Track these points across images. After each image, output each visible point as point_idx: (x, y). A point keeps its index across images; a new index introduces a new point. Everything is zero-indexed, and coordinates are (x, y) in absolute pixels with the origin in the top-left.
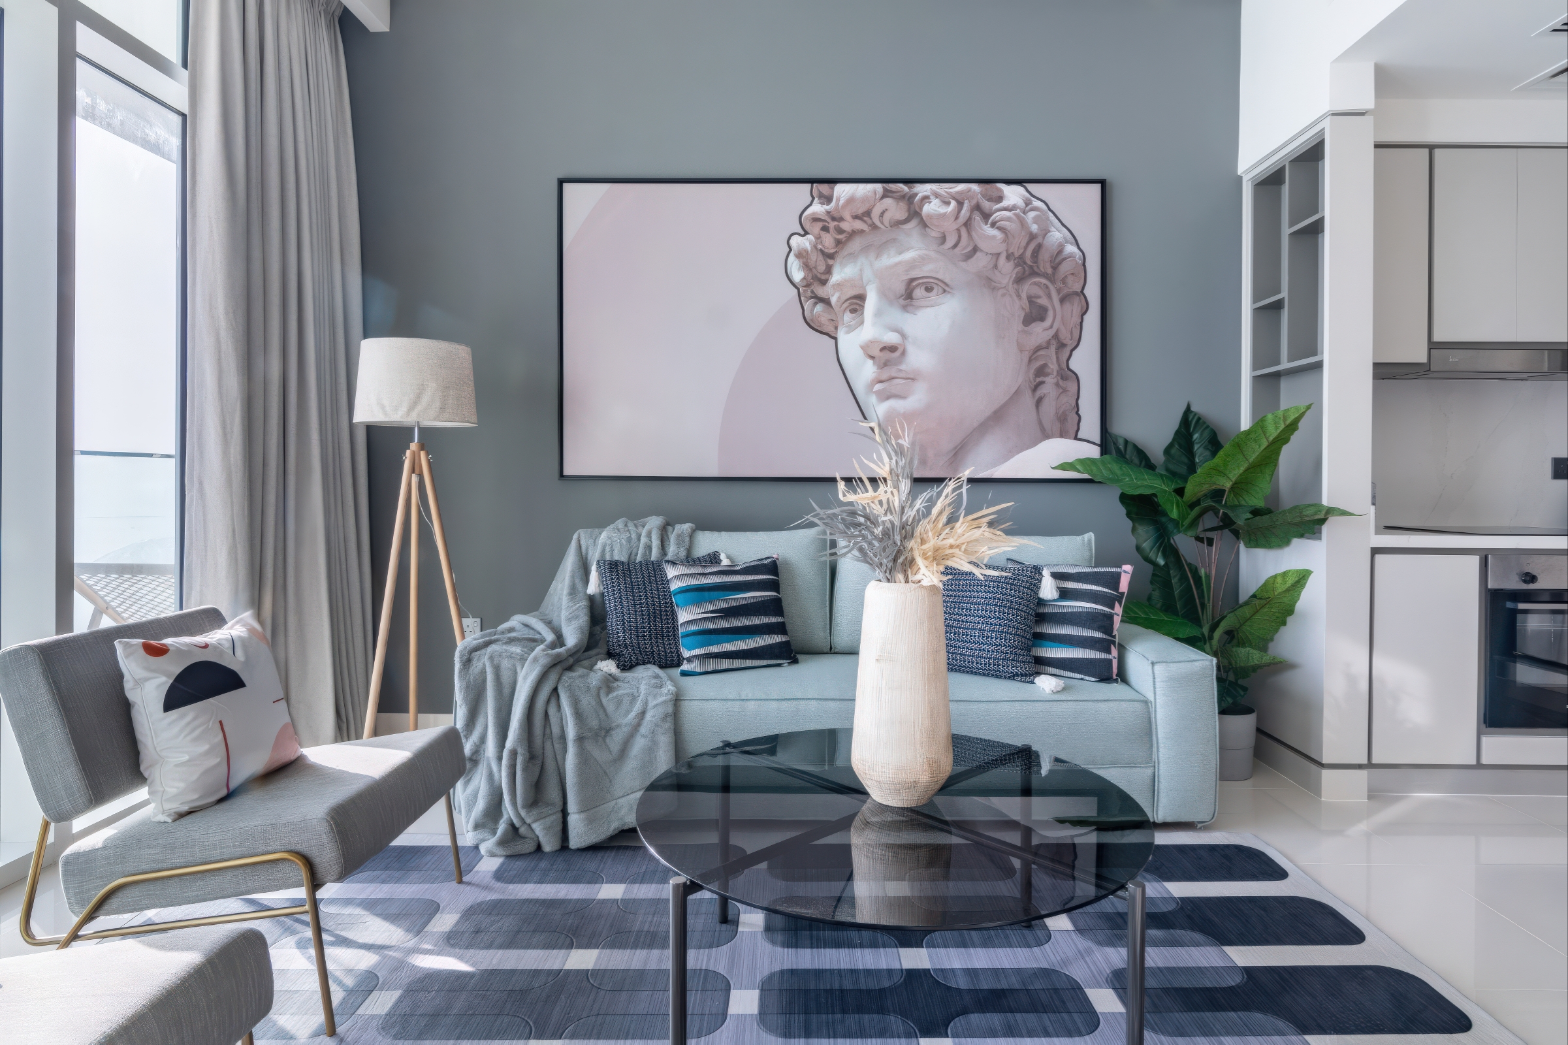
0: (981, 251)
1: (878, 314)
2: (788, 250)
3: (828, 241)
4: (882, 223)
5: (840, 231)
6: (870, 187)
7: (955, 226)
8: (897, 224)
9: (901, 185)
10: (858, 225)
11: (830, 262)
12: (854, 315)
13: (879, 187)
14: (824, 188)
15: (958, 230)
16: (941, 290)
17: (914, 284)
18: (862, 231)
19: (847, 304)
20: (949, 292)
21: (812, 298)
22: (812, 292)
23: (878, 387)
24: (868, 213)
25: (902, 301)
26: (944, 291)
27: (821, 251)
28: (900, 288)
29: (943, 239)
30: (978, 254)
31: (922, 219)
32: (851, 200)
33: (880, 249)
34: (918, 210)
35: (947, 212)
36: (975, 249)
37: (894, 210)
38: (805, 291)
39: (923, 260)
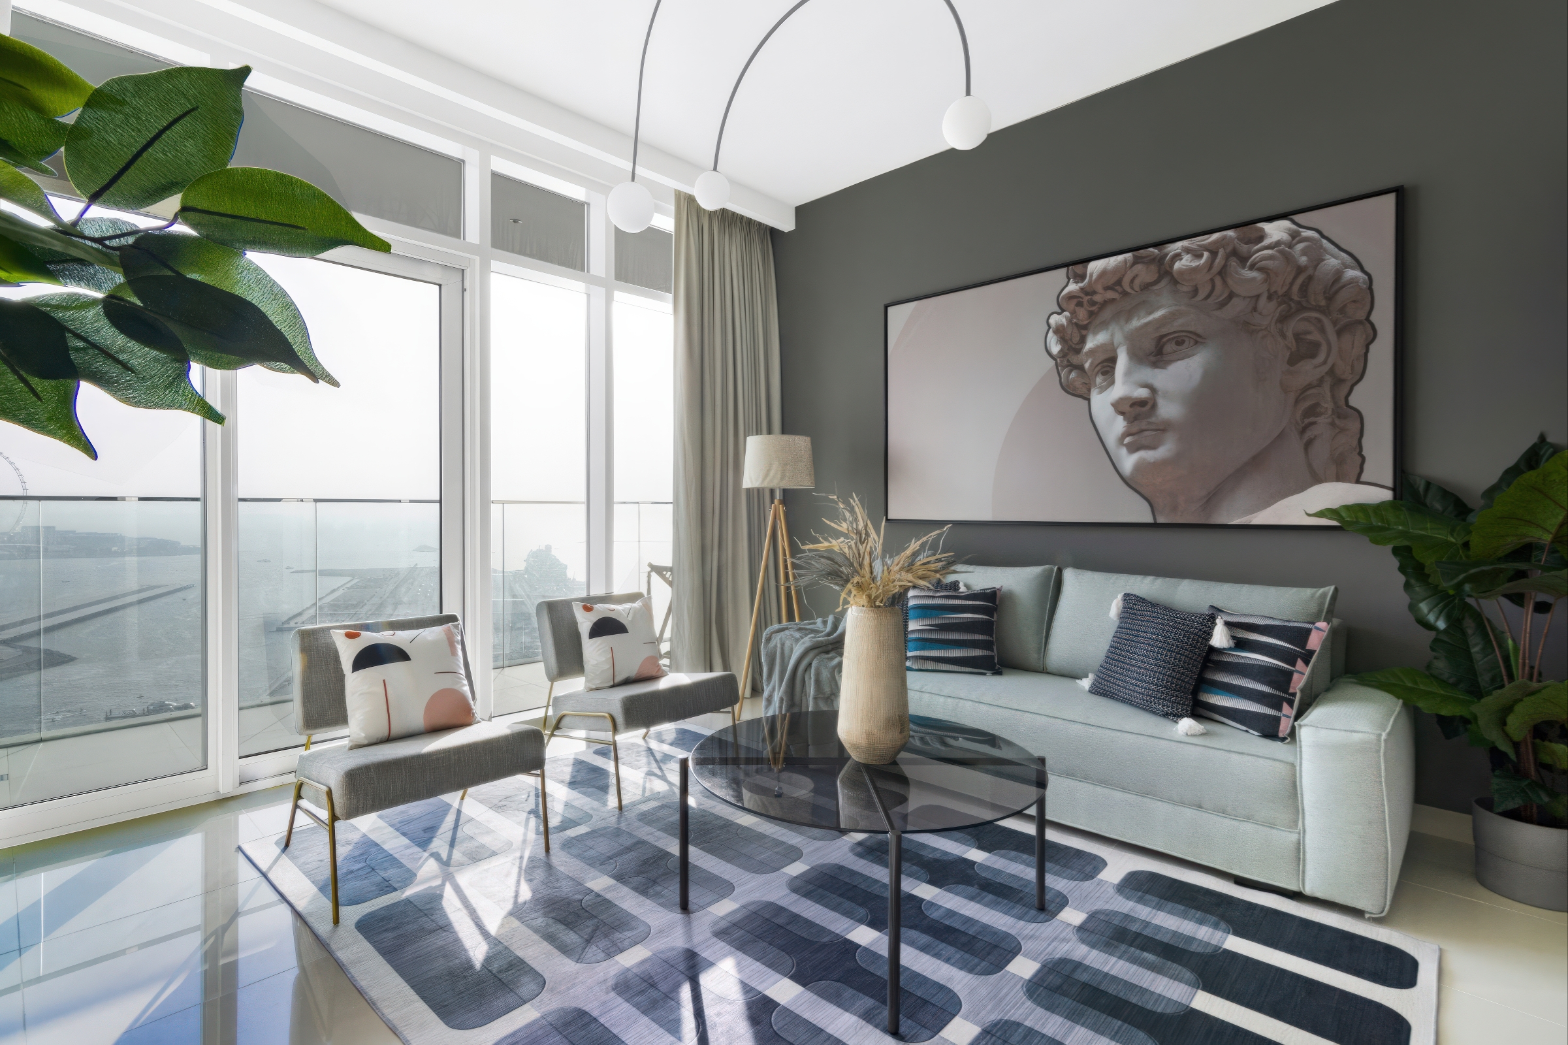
0: (1238, 296)
1: (1128, 373)
2: (1047, 328)
3: (1082, 314)
4: (1132, 288)
5: (1093, 303)
6: (1121, 258)
7: (1208, 277)
8: (1146, 287)
9: (1151, 249)
10: (1110, 295)
11: (1084, 332)
12: (1105, 377)
13: (1129, 255)
14: (1078, 269)
15: (1212, 280)
16: (1192, 342)
17: (1164, 340)
18: (1113, 300)
19: (1099, 368)
20: (1201, 343)
21: (1067, 366)
22: (1068, 361)
23: (1127, 440)
24: (1119, 282)
25: (1152, 359)
26: (1196, 342)
27: (1076, 324)
28: (1149, 345)
29: (1195, 292)
30: (1235, 300)
31: (1172, 277)
32: (1104, 273)
33: (1129, 315)
34: (1168, 269)
35: (1199, 265)
36: (1231, 296)
37: (1145, 273)
38: (1062, 362)
39: (1171, 317)
